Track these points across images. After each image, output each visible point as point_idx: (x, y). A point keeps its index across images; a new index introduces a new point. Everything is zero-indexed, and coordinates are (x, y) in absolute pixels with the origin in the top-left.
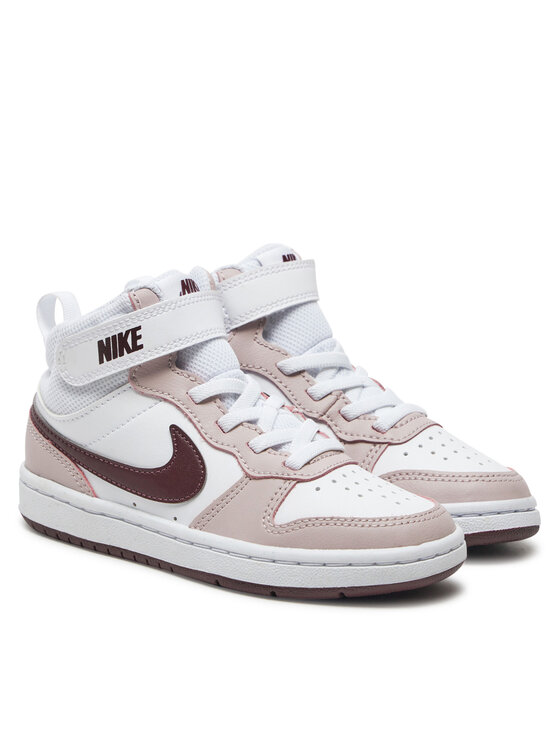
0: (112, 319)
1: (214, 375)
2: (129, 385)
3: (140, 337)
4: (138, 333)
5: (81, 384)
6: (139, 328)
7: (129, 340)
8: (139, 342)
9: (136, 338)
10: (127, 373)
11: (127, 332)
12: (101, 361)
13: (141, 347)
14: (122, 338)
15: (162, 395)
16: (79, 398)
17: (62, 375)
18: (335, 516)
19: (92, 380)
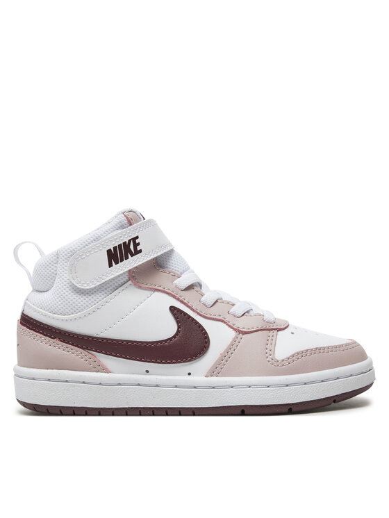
0: (112, 234)
1: (184, 271)
2: (130, 282)
3: (139, 244)
4: (137, 241)
5: (93, 286)
6: (137, 237)
7: (132, 247)
8: (139, 248)
9: (136, 245)
10: (127, 274)
11: (130, 241)
12: (110, 265)
13: (140, 251)
14: (126, 245)
15: (155, 287)
16: (90, 297)
17: (74, 282)
18: (318, 346)
19: (103, 281)
